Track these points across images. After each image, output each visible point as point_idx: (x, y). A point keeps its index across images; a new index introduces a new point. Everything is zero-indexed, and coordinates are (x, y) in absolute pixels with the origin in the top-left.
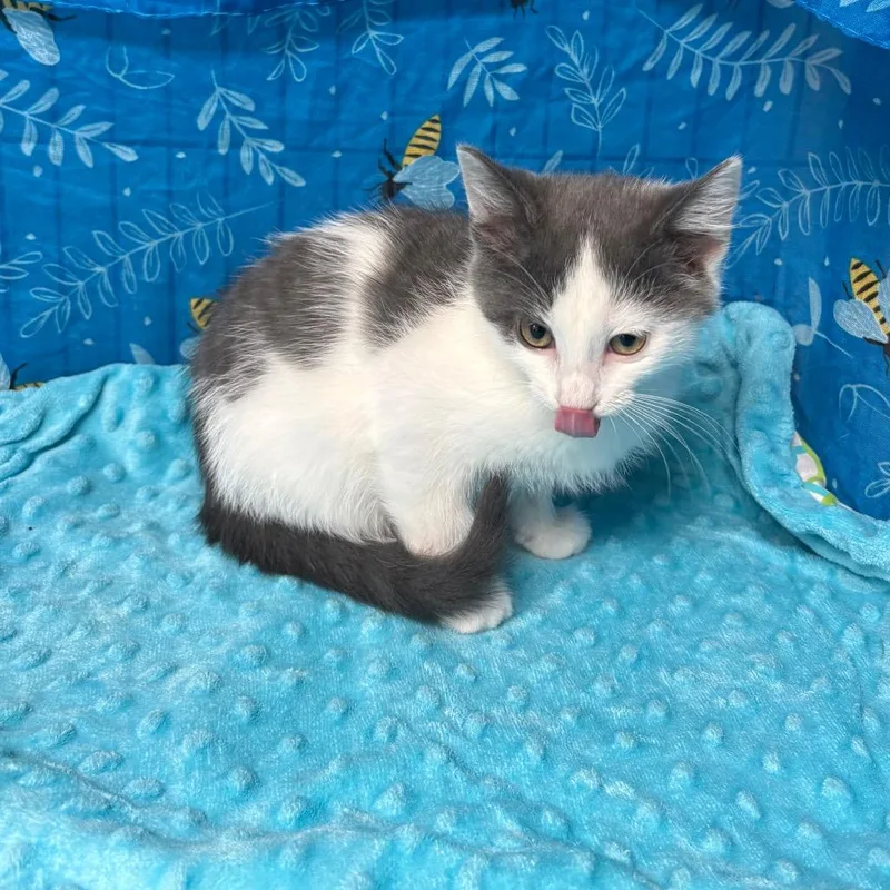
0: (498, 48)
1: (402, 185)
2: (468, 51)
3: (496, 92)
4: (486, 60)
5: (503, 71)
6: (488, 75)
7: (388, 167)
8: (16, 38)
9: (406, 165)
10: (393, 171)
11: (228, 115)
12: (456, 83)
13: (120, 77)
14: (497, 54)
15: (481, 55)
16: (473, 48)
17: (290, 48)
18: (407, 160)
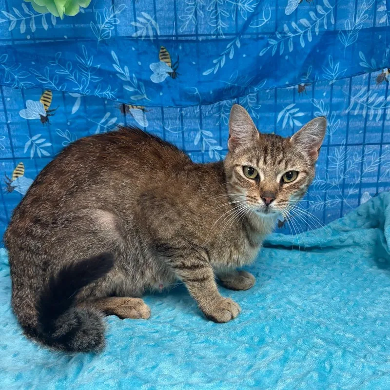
0: (294, 108)
2: (283, 109)
3: (294, 123)
4: (290, 112)
5: (296, 115)
6: (291, 117)
12: (280, 120)
14: (294, 110)
15: (288, 110)
16: (285, 107)
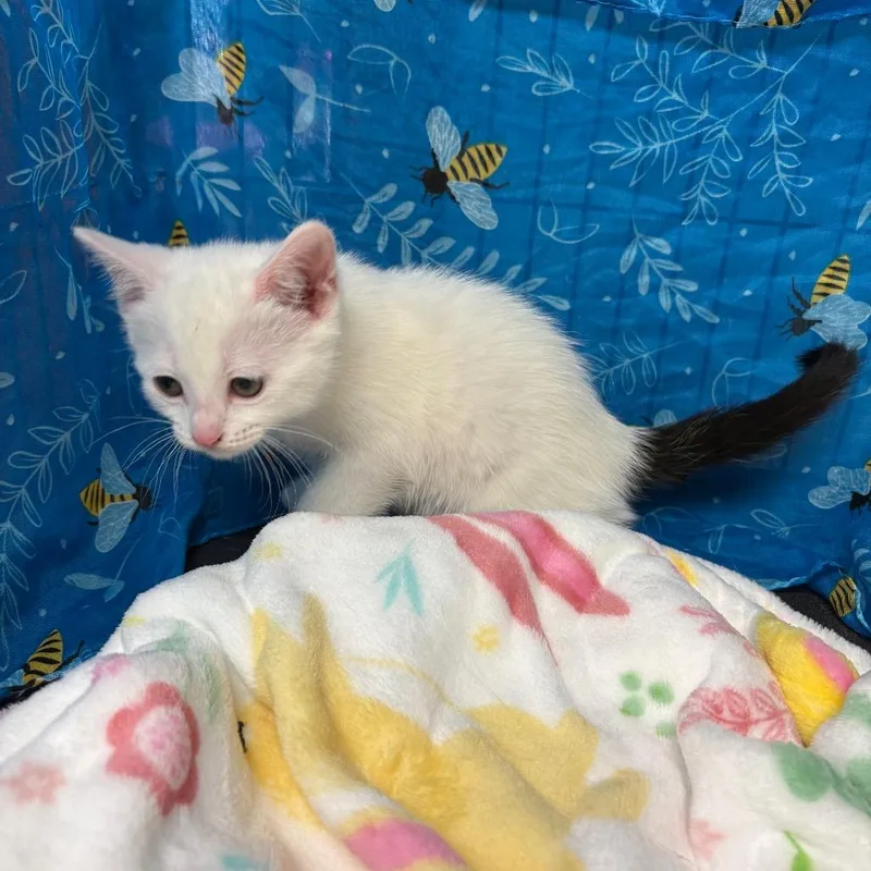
1: (812, 322)
7: (798, 304)
8: (459, 208)
9: (815, 303)
10: (803, 309)
11: (647, 260)
13: (551, 235)
17: (703, 193)
18: (815, 299)
